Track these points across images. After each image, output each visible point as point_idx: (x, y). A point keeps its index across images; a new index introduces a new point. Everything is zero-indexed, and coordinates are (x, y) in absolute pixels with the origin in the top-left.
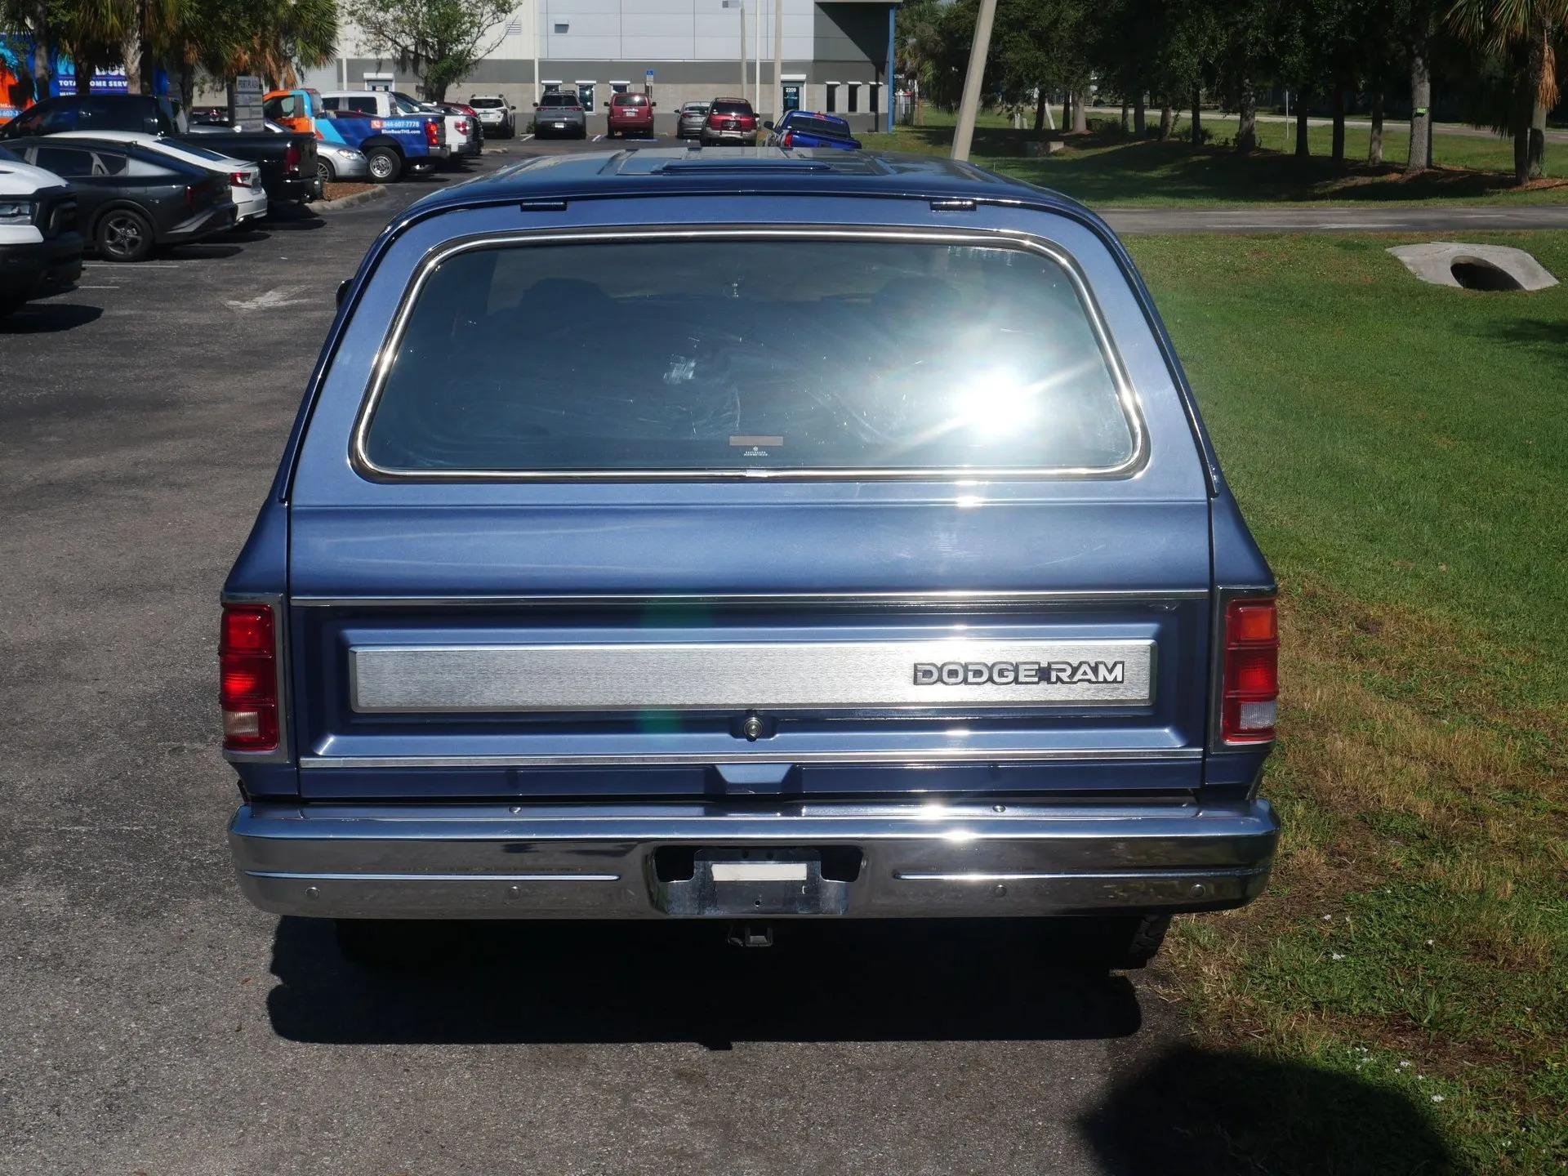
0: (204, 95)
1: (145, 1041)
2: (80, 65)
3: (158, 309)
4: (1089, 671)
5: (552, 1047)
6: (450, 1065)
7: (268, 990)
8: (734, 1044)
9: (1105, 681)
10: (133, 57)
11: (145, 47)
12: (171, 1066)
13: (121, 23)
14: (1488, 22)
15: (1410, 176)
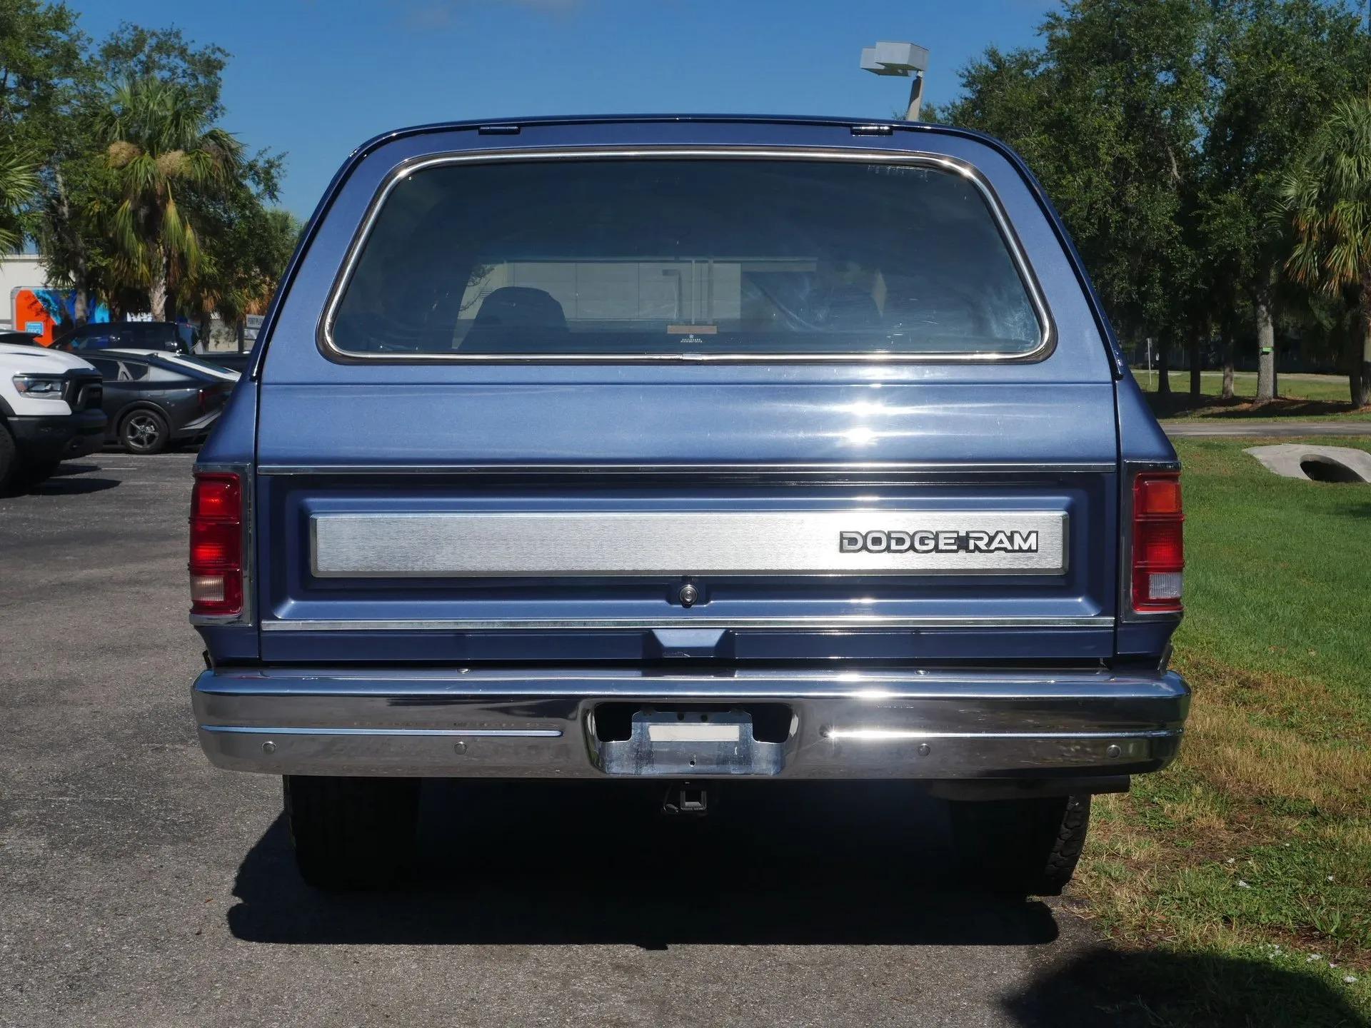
0: (219, 345)
1: (110, 941)
2: (114, 310)
3: (169, 481)
4: (1005, 540)
5: (496, 948)
6: (398, 959)
7: (229, 907)
8: (669, 946)
9: (1021, 550)
10: (158, 300)
11: (171, 294)
12: (132, 958)
13: (150, 271)
14: (1322, 269)
15: (1260, 405)
